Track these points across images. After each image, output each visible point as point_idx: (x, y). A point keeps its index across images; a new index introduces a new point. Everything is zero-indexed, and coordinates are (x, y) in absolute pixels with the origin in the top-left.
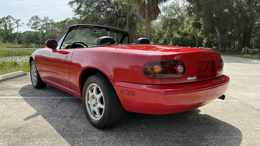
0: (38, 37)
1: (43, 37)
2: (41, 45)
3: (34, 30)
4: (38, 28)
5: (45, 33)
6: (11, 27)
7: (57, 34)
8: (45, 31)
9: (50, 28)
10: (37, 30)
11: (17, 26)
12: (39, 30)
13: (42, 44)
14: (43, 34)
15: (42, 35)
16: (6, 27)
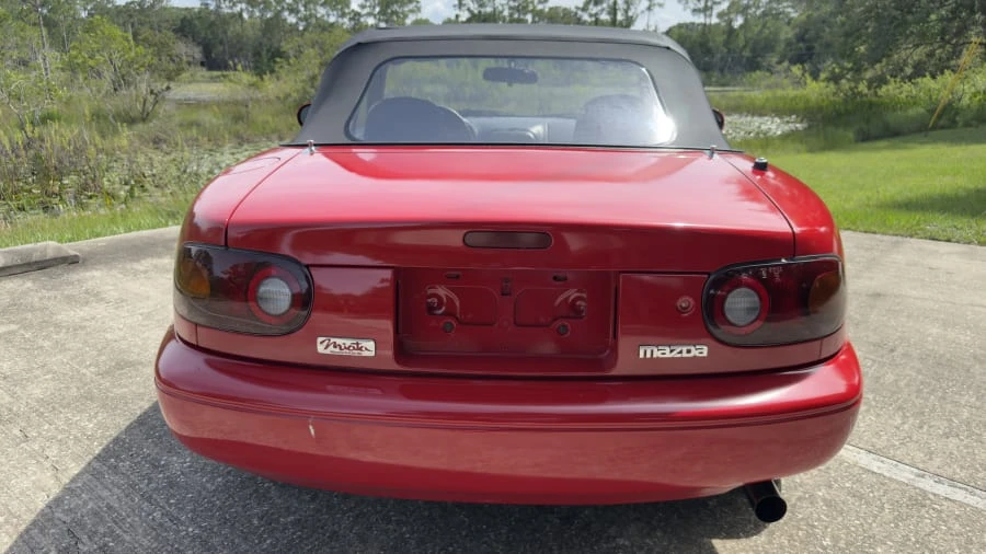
0: (711, 44)
1: (726, 43)
2: (716, 75)
3: (700, 19)
4: (717, 9)
5: (741, 27)
6: (630, 14)
7: (787, 28)
8: (738, 22)
9: (758, 7)
10: (711, 15)
11: (649, 9)
12: (720, 15)
13: (722, 71)
14: (731, 32)
15: (725, 36)
16: (615, 14)
